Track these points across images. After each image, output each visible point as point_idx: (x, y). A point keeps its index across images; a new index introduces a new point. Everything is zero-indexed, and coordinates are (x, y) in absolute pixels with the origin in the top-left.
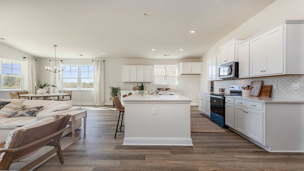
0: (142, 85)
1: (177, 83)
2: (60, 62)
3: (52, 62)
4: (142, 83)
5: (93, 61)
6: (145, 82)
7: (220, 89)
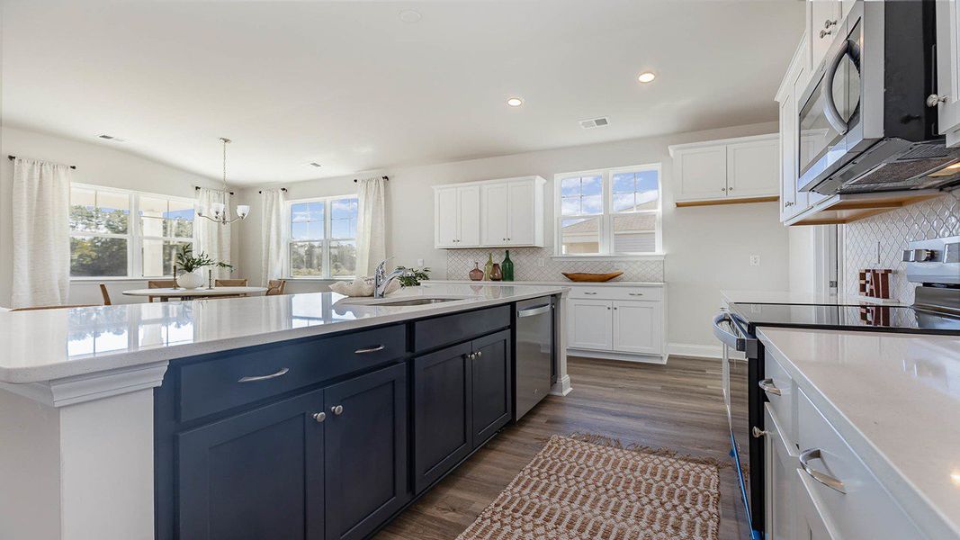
0: (507, 259)
1: (659, 250)
2: (281, 192)
3: (263, 195)
4: (507, 252)
5: (356, 181)
6: (518, 249)
7: (863, 276)
